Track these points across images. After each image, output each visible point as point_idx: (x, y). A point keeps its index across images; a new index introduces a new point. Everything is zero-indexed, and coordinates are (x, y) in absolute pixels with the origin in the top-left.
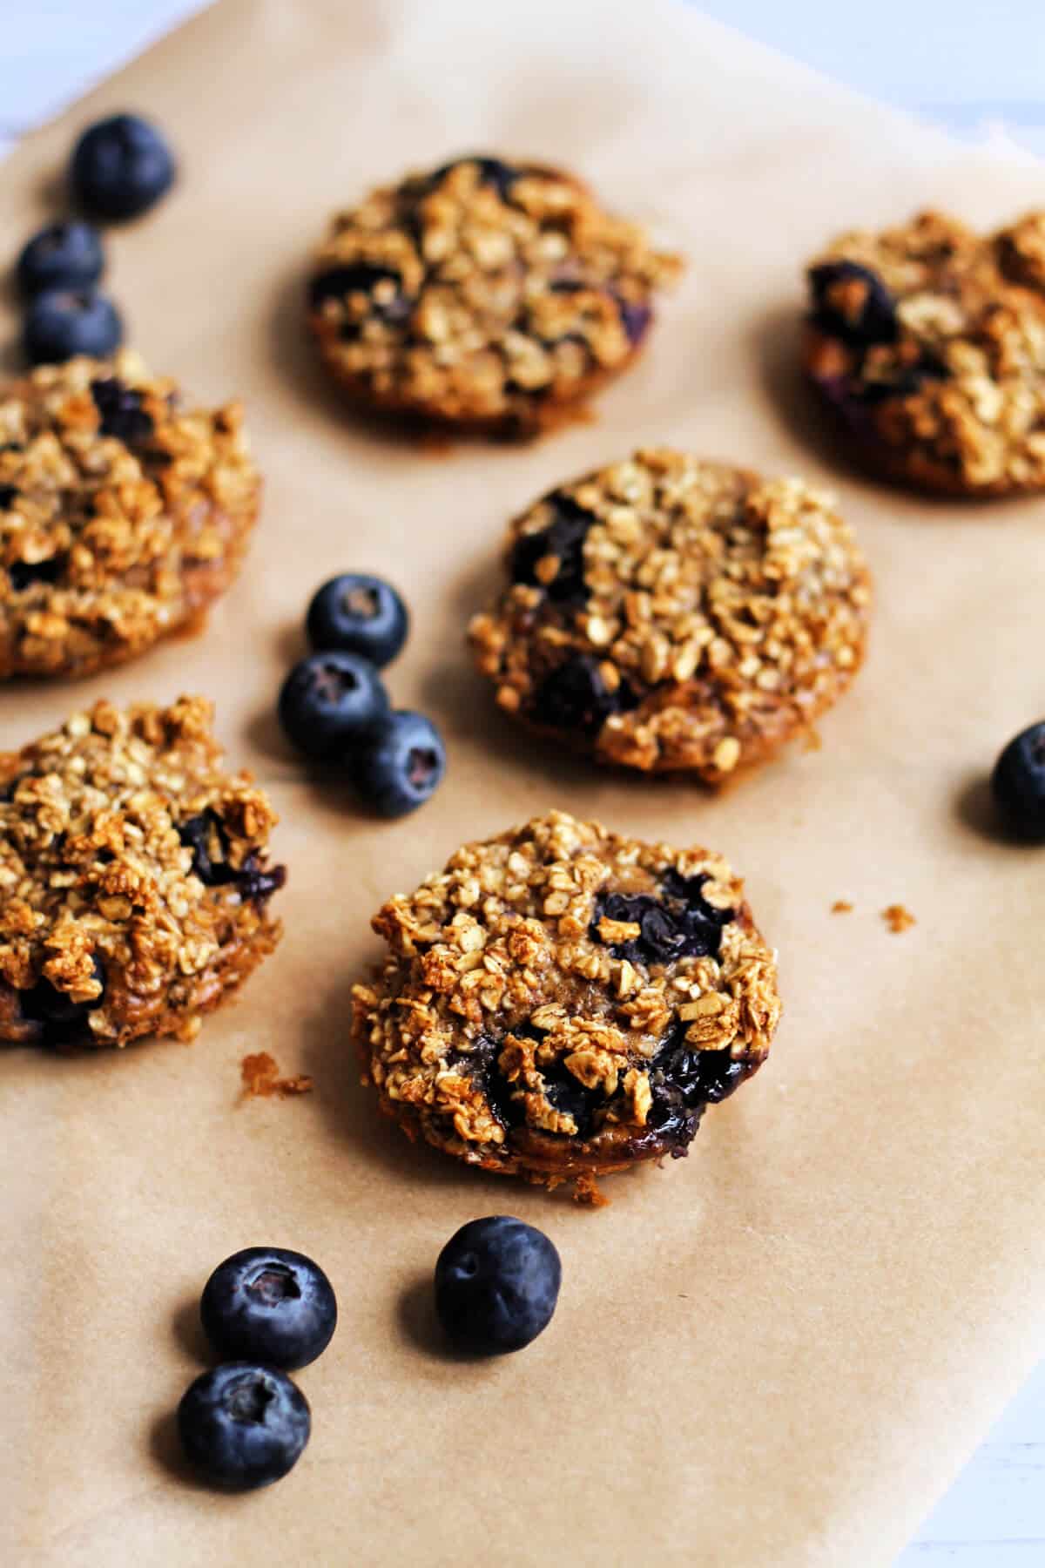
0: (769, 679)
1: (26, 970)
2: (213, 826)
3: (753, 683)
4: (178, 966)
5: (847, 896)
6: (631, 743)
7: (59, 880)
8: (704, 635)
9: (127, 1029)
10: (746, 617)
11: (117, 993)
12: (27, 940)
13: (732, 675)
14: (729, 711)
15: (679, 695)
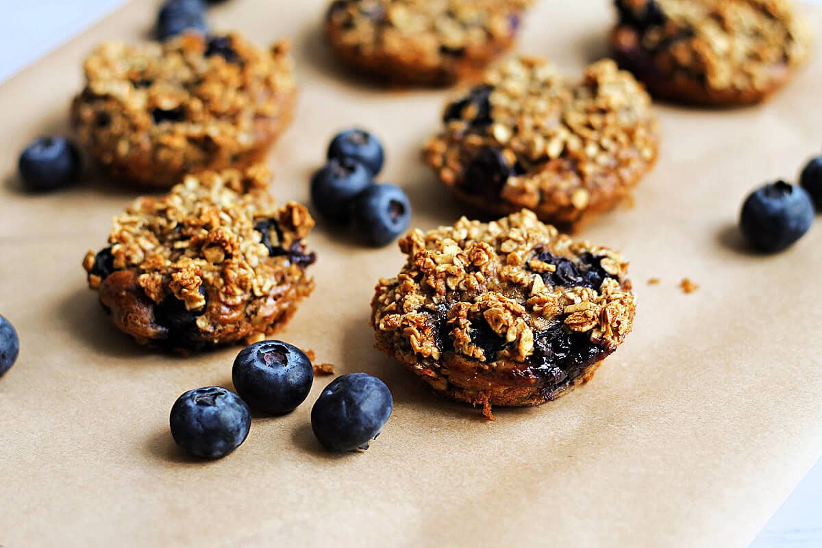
0: (604, 159)
1: (159, 287)
2: (273, 227)
3: (594, 161)
4: (252, 291)
5: (656, 276)
6: (523, 191)
7: (179, 245)
8: (563, 134)
9: (220, 327)
10: (590, 126)
11: (214, 305)
12: (160, 274)
13: (581, 156)
14: (581, 175)
15: (551, 165)
